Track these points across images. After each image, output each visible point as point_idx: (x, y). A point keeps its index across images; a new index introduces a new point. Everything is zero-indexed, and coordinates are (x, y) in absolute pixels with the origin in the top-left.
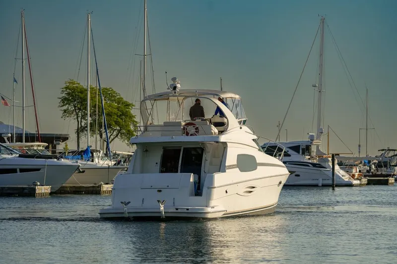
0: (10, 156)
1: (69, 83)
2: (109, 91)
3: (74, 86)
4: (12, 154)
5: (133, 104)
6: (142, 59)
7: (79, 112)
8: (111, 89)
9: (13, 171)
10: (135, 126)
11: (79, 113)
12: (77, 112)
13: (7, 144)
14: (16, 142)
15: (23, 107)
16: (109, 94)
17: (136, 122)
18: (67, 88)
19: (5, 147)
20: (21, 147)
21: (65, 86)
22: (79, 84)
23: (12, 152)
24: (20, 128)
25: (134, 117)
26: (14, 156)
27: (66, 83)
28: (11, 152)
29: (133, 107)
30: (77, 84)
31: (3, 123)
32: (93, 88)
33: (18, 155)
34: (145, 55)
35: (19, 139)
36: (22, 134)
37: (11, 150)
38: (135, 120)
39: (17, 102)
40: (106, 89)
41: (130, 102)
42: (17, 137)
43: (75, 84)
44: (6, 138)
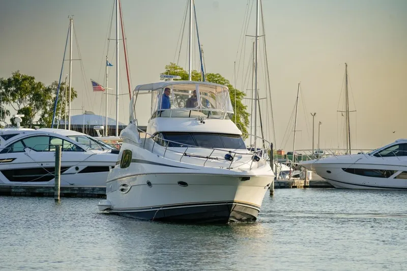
0: (100, 152)
1: (170, 68)
2: (216, 77)
3: (176, 71)
4: (103, 149)
5: (244, 93)
6: (254, 40)
7: (181, 101)
8: (218, 76)
9: (106, 169)
10: (246, 118)
11: (182, 103)
12: (179, 101)
13: (100, 138)
14: (109, 135)
15: (117, 95)
16: (217, 81)
17: (247, 114)
18: (167, 73)
19: (95, 141)
20: (114, 141)
21: (165, 71)
22: (182, 69)
23: (104, 148)
24: (113, 120)
25: (245, 108)
26: (105, 151)
27: (166, 68)
28: (102, 146)
29: (244, 97)
30: (180, 69)
31: (93, 114)
32: (197, 74)
33: (110, 151)
34: (257, 37)
35: (112, 132)
36: (115, 126)
37: (103, 145)
38: (246, 111)
39: (110, 89)
40: (213, 75)
41: (241, 91)
42: (109, 130)
43: (176, 69)
44: (98, 131)
